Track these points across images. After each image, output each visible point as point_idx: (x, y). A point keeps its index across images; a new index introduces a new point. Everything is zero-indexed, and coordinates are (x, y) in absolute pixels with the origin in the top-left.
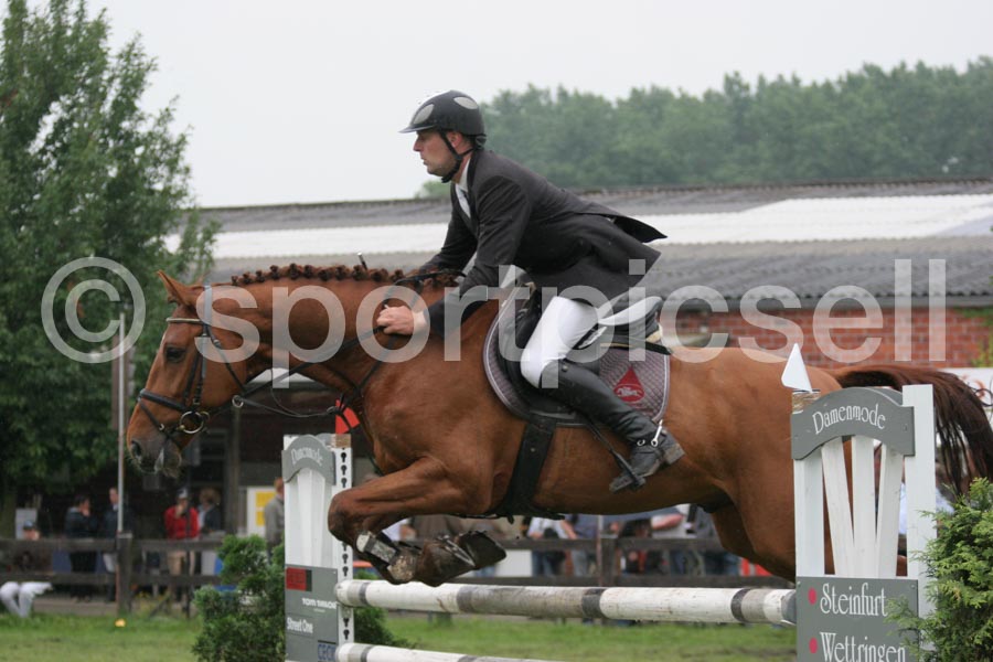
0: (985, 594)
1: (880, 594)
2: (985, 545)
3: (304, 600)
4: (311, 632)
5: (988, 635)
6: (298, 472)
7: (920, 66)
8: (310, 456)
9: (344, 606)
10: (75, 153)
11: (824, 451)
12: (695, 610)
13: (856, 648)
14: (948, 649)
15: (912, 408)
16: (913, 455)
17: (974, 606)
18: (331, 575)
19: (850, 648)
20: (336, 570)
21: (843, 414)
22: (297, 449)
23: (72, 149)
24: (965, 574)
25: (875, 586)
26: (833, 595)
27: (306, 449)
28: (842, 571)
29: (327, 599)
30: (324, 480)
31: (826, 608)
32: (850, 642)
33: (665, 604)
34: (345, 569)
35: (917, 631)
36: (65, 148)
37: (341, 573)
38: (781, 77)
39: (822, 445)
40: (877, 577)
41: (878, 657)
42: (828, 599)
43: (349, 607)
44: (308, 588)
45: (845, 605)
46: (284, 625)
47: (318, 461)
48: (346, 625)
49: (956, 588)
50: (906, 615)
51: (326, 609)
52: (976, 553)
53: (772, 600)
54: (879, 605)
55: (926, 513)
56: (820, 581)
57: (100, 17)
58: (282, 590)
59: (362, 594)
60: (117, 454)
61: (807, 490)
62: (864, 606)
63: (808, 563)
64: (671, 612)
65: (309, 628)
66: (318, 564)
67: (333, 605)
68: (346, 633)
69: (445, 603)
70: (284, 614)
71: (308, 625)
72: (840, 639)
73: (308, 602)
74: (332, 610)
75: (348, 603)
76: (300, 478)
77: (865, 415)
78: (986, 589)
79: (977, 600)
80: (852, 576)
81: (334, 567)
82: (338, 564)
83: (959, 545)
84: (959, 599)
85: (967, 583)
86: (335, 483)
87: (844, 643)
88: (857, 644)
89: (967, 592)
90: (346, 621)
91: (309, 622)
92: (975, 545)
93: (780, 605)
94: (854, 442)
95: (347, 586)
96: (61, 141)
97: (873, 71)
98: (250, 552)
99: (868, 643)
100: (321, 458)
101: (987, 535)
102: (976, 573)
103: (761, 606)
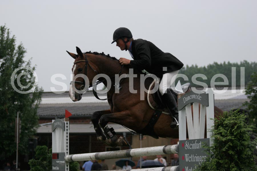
0: (226, 138)
1: (200, 143)
2: (226, 127)
3: (57, 161)
4: (58, 169)
5: (227, 148)
6: (55, 129)
7: (229, 63)
8: (58, 124)
9: (67, 162)
10: (6, 71)
11: (186, 108)
12: (153, 152)
13: (194, 157)
14: (216, 153)
15: (208, 94)
16: (208, 106)
17: (223, 141)
18: (63, 154)
19: (192, 157)
20: (65, 153)
21: (191, 97)
22: (55, 123)
23: (5, 70)
24: (221, 133)
25: (199, 141)
26: (188, 144)
27: (57, 122)
28: (190, 138)
29: (62, 161)
30: (62, 130)
31: (186, 148)
32: (192, 156)
33: (146, 151)
34: (67, 153)
35: (209, 150)
36: (4, 70)
37: (66, 154)
38: (193, 65)
39: (186, 106)
40: (199, 139)
41: (199, 159)
42: (187, 145)
43: (68, 162)
44: (58, 158)
45: (191, 147)
46: (51, 168)
47: (61, 125)
48: (67, 167)
49: (218, 136)
50: (206, 146)
51: (62, 163)
52: (224, 128)
53: (173, 147)
54: (200, 145)
55: (211, 119)
56: (185, 141)
57: (13, 37)
58: (51, 160)
59: (71, 158)
60: (16, 149)
61: (182, 118)
62: (196, 146)
63: (182, 137)
64: (148, 153)
65: (58, 168)
66: (60, 152)
67: (64, 162)
68: (67, 169)
69: (92, 157)
70: (52, 166)
71: (57, 168)
72: (190, 155)
73: (58, 162)
74: (64, 163)
75: (67, 161)
76: (56, 130)
77: (196, 97)
78: (226, 137)
79: (224, 139)
80: (193, 139)
81: (64, 152)
82: (65, 151)
83: (220, 127)
84: (219, 139)
85: (221, 136)
86: (65, 130)
87: (191, 156)
88: (194, 156)
89: (221, 138)
90: (67, 166)
91: (58, 167)
92: (224, 126)
93: (175, 148)
94: (193, 104)
95: (68, 156)
96: (3, 69)
97: (216, 64)
98: (43, 150)
99: (197, 156)
100: (61, 124)
101: (227, 124)
102: (224, 133)
103: (170, 149)
